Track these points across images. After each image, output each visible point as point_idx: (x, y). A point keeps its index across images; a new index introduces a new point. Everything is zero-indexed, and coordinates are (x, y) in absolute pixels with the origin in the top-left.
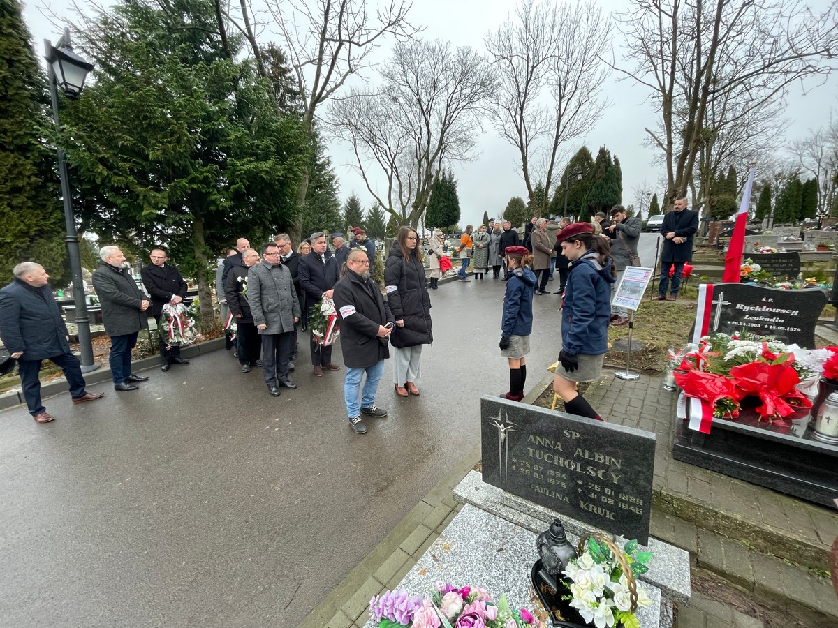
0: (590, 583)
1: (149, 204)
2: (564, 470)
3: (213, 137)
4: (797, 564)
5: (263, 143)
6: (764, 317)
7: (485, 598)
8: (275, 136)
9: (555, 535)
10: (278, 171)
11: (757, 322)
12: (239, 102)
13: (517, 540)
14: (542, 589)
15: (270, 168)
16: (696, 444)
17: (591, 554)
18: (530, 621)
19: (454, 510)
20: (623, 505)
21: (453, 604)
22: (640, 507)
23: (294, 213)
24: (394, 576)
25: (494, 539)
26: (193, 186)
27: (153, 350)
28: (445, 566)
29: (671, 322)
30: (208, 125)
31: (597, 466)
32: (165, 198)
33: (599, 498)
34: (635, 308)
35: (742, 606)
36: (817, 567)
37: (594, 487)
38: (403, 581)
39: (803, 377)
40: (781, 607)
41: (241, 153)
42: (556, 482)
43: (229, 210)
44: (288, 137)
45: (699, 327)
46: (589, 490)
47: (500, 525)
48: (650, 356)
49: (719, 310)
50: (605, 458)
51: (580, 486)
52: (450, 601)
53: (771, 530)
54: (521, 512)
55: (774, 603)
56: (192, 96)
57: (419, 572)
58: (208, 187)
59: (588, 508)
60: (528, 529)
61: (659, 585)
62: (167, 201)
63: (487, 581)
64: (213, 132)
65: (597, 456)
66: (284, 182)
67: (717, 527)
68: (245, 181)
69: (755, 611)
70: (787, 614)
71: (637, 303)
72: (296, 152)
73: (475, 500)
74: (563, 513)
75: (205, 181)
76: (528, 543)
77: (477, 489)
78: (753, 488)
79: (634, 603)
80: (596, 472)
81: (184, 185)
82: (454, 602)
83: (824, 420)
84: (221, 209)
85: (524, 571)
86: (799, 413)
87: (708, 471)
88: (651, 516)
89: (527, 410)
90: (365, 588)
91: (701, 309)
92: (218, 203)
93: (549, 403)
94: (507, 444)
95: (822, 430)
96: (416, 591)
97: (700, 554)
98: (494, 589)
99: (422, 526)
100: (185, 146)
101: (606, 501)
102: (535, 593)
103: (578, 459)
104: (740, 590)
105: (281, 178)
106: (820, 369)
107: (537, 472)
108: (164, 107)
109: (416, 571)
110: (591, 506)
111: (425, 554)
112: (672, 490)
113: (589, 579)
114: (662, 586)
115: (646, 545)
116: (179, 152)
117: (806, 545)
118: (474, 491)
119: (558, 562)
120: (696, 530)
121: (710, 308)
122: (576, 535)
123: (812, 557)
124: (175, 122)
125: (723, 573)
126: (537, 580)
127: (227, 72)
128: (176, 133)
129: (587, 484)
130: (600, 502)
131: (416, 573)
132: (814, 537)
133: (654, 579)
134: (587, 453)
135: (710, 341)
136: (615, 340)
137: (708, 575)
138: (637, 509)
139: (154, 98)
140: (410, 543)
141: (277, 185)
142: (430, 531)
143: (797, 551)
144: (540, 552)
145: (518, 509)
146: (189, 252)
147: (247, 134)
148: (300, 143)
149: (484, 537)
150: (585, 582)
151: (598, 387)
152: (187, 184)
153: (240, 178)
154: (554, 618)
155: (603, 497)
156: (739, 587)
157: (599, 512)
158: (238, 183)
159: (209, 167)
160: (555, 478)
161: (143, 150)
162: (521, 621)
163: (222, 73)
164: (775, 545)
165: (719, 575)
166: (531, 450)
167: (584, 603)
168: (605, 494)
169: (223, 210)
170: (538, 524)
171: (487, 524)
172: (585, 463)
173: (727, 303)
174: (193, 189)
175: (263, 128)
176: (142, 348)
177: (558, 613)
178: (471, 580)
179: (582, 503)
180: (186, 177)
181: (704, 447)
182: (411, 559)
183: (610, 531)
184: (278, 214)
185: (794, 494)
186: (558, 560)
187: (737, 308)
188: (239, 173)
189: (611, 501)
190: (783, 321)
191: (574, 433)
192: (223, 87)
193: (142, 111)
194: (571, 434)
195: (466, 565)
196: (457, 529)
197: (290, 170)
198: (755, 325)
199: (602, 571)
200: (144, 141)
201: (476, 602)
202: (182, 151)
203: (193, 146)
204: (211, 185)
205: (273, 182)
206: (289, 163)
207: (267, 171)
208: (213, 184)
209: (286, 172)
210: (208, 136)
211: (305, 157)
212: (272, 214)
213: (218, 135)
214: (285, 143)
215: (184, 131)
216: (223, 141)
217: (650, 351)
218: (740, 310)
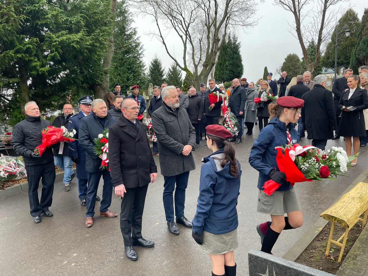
5: (74, 19)
8: (85, 13)
10: (87, 41)
15: (80, 39)
23: (102, 75)
26: (18, 55)
41: (58, 27)
43: (47, 73)
44: (95, 13)
58: (30, 56)
64: (34, 12)
66: (92, 50)
68: (60, 50)
72: (102, 25)
75: (28, 51)
84: (40, 73)
92: (38, 68)
100: (12, 25)
105: (89, 47)
116: (7, 29)
128: (6, 15)
141: (86, 52)
147: (61, 12)
148: (107, 18)
152: (13, 55)
153: (56, 48)
169: (42, 74)
174: (18, 58)
175: (76, 7)
180: (13, 49)
184: (88, 76)
188: (55, 43)
197: (97, 40)
202: (9, 29)
203: (18, 24)
204: (33, 54)
205: (83, 50)
206: (96, 34)
207: (78, 41)
208: (34, 53)
209: (93, 41)
210: (30, 16)
211: (110, 29)
212: (84, 75)
213: (40, 14)
214: (93, 18)
215: (11, 13)
216: (42, 19)
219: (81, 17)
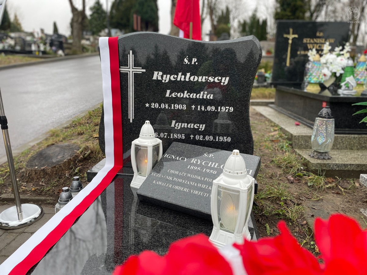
6: (190, 92)
11: (184, 101)
187: (155, 78)
190: (212, 96)
217: (80, 161)
218: (158, 82)
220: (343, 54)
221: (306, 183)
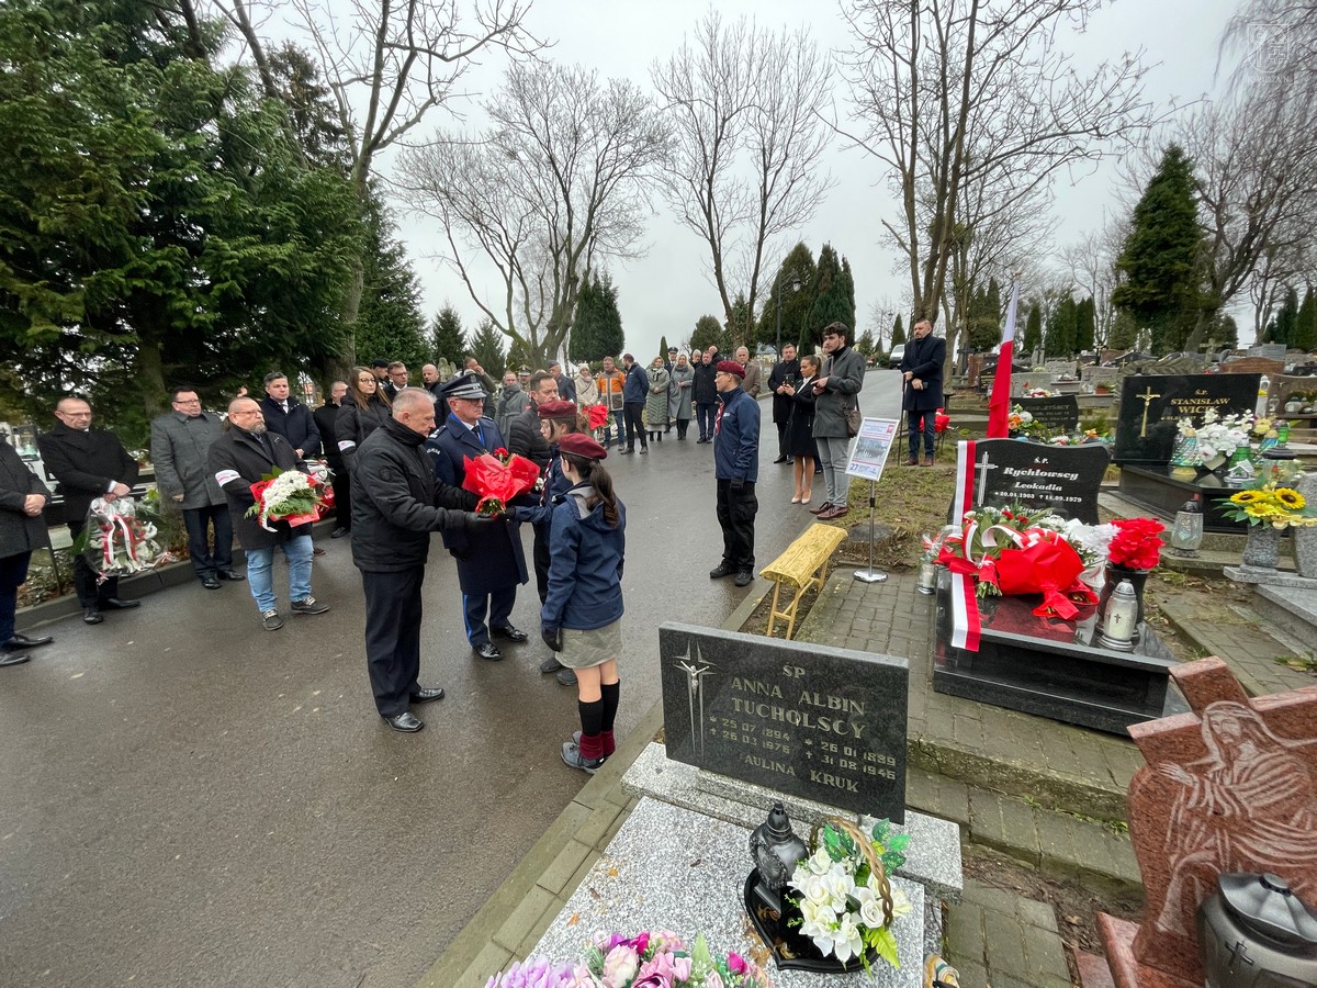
0: (826, 895)
1: (44, 314)
2: (786, 727)
3: (173, 196)
4: (1089, 819)
5: (274, 212)
6: (1038, 484)
7: (673, 945)
8: (297, 201)
9: (775, 828)
10: (305, 261)
11: (1031, 491)
12: (225, 137)
13: (721, 844)
14: (759, 914)
15: (290, 256)
16: (962, 667)
17: (827, 849)
18: (743, 968)
19: (625, 810)
20: (869, 768)
21: (623, 964)
22: (892, 769)
23: (339, 335)
24: (529, 933)
25: (687, 847)
26: (135, 283)
27: (62, 585)
28: (610, 903)
29: (925, 496)
30: (163, 175)
31: (831, 715)
32: (77, 304)
33: (837, 762)
34: (876, 478)
35: (1027, 888)
36: (1112, 818)
37: (829, 747)
38: (542, 941)
39: (1087, 563)
40: (1073, 880)
41: (232, 226)
42: (775, 746)
43: (211, 327)
44: (322, 203)
45: (960, 502)
46: (822, 753)
47: (695, 824)
48: (899, 546)
49: (984, 475)
50: (841, 703)
51: (809, 748)
52: (618, 962)
53: (1058, 776)
54: (726, 798)
55: (1064, 877)
56: (128, 120)
57: (569, 920)
58: (167, 286)
59: (822, 780)
60: (738, 824)
61: (922, 878)
62: (81, 309)
63: (678, 916)
64: (173, 188)
65: (831, 700)
66: (318, 282)
67: (993, 783)
68: (242, 277)
69: (1043, 893)
70: (1081, 890)
71: (880, 470)
72: (339, 231)
73: (657, 790)
74: (787, 792)
75: (161, 274)
76: (739, 845)
77: (659, 771)
78: (1035, 721)
79: (888, 914)
80: (830, 724)
81: (117, 281)
82: (623, 962)
83: (1113, 619)
84: (195, 325)
85: (733, 890)
86: (1084, 612)
87: (979, 704)
88: (907, 777)
89: (728, 640)
90: (480, 962)
91: (961, 476)
92: (190, 314)
93: (764, 625)
94: (701, 695)
95: (1110, 633)
96: (563, 954)
97: (973, 824)
98: (688, 927)
99: (573, 842)
100: (116, 211)
101: (846, 766)
102: (750, 923)
103: (804, 708)
104: (1024, 868)
105: (311, 274)
106: (1104, 551)
107: (748, 733)
108: (67, 135)
109: (564, 919)
110: (826, 776)
111: (578, 890)
112: (934, 737)
113: (825, 888)
114: (925, 879)
115: (901, 822)
116: (104, 220)
117: (1099, 791)
118: (654, 775)
119: (781, 870)
120: (966, 790)
121: (972, 473)
122: (807, 822)
123: (1106, 806)
124: (93, 165)
125: (1001, 847)
126: (752, 901)
127: (198, 83)
128: (96, 185)
129: (819, 745)
130: (838, 767)
131: (564, 923)
132: (1108, 779)
133: (914, 871)
134: (817, 696)
135: (975, 518)
136: (853, 526)
137: (984, 852)
138: (889, 772)
139: (45, 118)
140: (552, 876)
141: (305, 287)
142: (586, 850)
143: (1089, 800)
144: (756, 857)
145: (722, 794)
146: (133, 403)
147: (242, 195)
148: (346, 216)
149: (672, 847)
150: (820, 892)
151: (832, 596)
152: (122, 280)
153: (232, 273)
154: (779, 957)
155: (841, 761)
156: (1023, 863)
157: (838, 784)
158: (227, 280)
159: (167, 249)
160: (773, 740)
161: (26, 214)
162: (728, 973)
163: (188, 84)
164: (1063, 797)
165: (998, 850)
166: (737, 701)
167: (820, 925)
168: (844, 757)
169: (199, 327)
170: (752, 813)
171: (676, 824)
172: (815, 713)
173: (993, 467)
174: (135, 289)
175: (274, 186)
176: (38, 584)
177: (785, 947)
178: (652, 919)
179: (813, 772)
180: (120, 266)
181: (973, 670)
182: (558, 900)
183: (853, 810)
184: (308, 337)
185: (1084, 723)
186: (782, 866)
187: (1006, 472)
188: (229, 262)
189: (853, 765)
190: (1060, 489)
191: (797, 669)
192: (191, 108)
193: (19, 140)
194: (793, 671)
195: (644, 896)
196: (630, 840)
197: (328, 261)
198: (1029, 496)
199: (843, 872)
200: (28, 197)
201: (660, 955)
202: (109, 218)
203: (132, 210)
204: (174, 283)
205: (297, 280)
206: (326, 248)
207: (284, 261)
208: (177, 280)
209: (320, 264)
210: (163, 194)
211: (355, 240)
212: (297, 336)
213: (185, 193)
214: (318, 214)
215: (112, 182)
216: (195, 204)
217: (898, 540)
218: (1008, 475)
219: (289, 208)
220: (1240, 425)
221: (1162, 579)
